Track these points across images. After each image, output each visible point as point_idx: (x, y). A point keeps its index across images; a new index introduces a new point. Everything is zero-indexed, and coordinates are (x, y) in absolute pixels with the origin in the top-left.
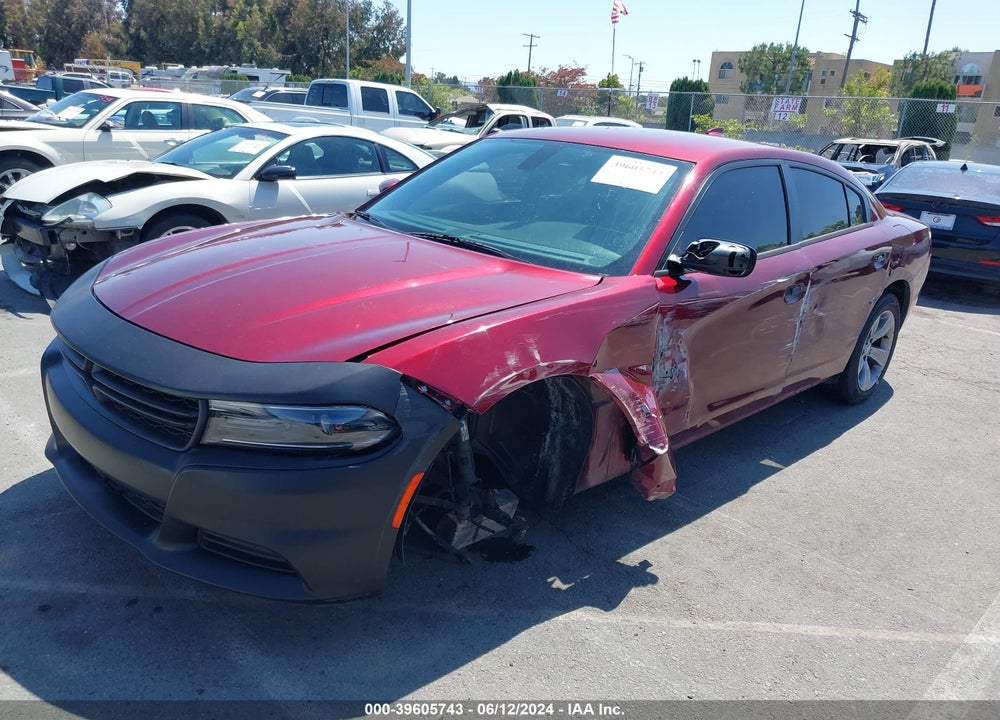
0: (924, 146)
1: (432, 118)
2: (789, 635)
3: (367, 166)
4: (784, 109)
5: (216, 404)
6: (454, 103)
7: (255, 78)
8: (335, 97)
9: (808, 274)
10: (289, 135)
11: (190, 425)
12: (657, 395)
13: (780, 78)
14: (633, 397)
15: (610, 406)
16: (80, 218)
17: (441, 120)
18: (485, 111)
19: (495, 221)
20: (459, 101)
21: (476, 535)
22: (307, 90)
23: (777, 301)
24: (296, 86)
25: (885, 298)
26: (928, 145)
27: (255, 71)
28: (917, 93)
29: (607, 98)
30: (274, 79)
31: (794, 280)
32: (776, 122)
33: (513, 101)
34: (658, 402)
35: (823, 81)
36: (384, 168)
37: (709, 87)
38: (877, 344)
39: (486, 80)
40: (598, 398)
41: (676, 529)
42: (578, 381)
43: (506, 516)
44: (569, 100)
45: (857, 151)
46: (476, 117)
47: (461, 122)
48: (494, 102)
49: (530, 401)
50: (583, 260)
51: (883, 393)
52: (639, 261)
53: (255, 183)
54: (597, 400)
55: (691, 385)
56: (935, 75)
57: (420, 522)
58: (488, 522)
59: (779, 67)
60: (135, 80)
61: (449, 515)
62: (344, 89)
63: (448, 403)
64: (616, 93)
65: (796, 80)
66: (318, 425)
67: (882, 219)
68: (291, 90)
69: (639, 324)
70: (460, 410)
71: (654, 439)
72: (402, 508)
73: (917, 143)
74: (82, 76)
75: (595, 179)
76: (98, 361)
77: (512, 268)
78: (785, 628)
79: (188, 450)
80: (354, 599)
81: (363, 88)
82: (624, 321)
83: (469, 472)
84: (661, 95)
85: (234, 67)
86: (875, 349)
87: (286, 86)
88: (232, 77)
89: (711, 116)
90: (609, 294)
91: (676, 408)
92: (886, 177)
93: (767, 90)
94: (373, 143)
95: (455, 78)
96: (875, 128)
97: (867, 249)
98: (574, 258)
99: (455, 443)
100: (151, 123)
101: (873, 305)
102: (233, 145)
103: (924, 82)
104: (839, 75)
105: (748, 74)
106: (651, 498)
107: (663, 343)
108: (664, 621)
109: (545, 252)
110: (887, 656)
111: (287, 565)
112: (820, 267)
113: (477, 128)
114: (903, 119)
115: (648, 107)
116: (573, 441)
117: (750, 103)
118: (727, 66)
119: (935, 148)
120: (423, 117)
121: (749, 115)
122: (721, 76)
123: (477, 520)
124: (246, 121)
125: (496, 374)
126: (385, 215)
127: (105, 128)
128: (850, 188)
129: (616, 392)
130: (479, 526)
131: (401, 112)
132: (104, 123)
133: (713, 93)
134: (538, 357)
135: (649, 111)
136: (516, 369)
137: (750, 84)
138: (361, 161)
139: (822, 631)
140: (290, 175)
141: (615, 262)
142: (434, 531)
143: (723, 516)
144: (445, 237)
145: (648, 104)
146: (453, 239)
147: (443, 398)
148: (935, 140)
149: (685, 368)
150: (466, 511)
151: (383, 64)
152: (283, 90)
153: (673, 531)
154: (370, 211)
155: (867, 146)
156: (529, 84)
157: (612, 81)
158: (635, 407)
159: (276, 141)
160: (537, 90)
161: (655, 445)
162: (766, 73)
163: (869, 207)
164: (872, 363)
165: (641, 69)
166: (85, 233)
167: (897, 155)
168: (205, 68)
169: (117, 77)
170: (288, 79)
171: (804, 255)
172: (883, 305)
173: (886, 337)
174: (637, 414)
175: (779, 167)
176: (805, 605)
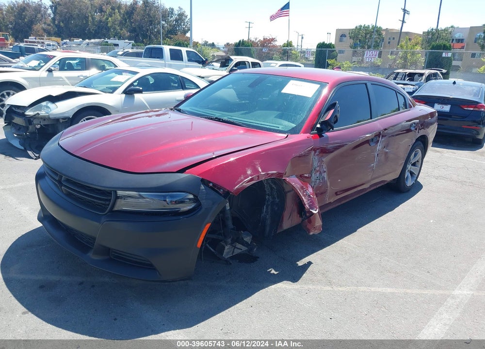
0: (437, 73)
1: (204, 63)
2: (374, 292)
3: (175, 87)
4: (371, 56)
5: (120, 193)
6: (213, 56)
7: (117, 45)
8: (157, 54)
9: (380, 133)
10: (139, 73)
11: (107, 203)
12: (313, 188)
13: (368, 42)
14: (302, 188)
15: (292, 193)
16: (43, 113)
17: (208, 64)
18: (229, 59)
19: (238, 111)
20: (215, 54)
21: (233, 252)
22: (144, 50)
23: (367, 145)
24: (137, 49)
25: (416, 143)
26: (438, 72)
27: (117, 41)
28: (433, 48)
29: (287, 53)
30: (126, 45)
31: (374, 135)
32: (367, 62)
33: (242, 55)
34: (313, 190)
35: (389, 43)
36: (183, 87)
37: (335, 46)
38: (414, 165)
39: (228, 44)
40: (287, 189)
41: (323, 248)
42: (278, 182)
43: (247, 243)
44: (268, 53)
45: (405, 76)
46: (225, 63)
47: (217, 65)
48: (233, 55)
49: (256, 191)
50: (279, 127)
51: (418, 187)
52: (303, 128)
53: (124, 95)
54: (287, 190)
55: (329, 184)
56: (443, 39)
57: (208, 246)
58: (239, 246)
59: (368, 36)
60: (59, 47)
61: (221, 243)
62: (161, 50)
63: (222, 190)
64: (290, 49)
65: (376, 42)
66: (165, 201)
67: (414, 107)
68: (135, 50)
69: (304, 156)
70: (227, 194)
71: (312, 207)
72: (202, 239)
73: (433, 71)
74: (33, 45)
75: (283, 91)
76: (65, 175)
77: (247, 131)
78: (373, 289)
79: (106, 214)
80: (180, 280)
81: (170, 49)
82: (298, 154)
83: (230, 223)
84: (312, 50)
85: (107, 40)
86: (413, 167)
87: (132, 49)
88: (106, 45)
89: (336, 60)
90: (290, 142)
91: (322, 194)
92: (419, 87)
93: (363, 47)
94: (178, 76)
95: (213, 43)
96: (414, 64)
97: (407, 121)
98: (275, 127)
99: (223, 211)
100: (71, 68)
101: (411, 146)
102: (113, 77)
103: (437, 42)
104: (397, 39)
105: (353, 39)
106: (311, 233)
107: (316, 164)
108: (319, 287)
109: (262, 124)
110: (418, 300)
111: (151, 265)
112: (385, 129)
113: (226, 68)
114: (426, 60)
115: (306, 56)
116: (276, 209)
117: (355, 53)
118: (343, 36)
119: (442, 74)
120: (199, 63)
121: (355, 59)
122: (341, 41)
123: (234, 245)
124: (116, 66)
125: (242, 178)
126: (188, 109)
127: (50, 71)
128: (399, 93)
129: (295, 186)
130: (235, 247)
131: (189, 60)
132: (50, 68)
133: (337, 49)
134: (260, 170)
135: (307, 58)
136: (251, 175)
137: (355, 44)
138: (172, 84)
139: (389, 290)
140: (140, 92)
141: (293, 128)
142: (215, 250)
143: (345, 243)
144: (216, 118)
145: (306, 55)
146: (220, 119)
147: (220, 189)
148: (442, 70)
149: (325, 175)
150: (229, 241)
151: (179, 37)
152: (131, 51)
153: (322, 249)
154: (181, 107)
155: (410, 73)
156: (249, 46)
157: (289, 44)
158: (304, 192)
159: (133, 75)
160: (253, 49)
161: (312, 209)
162: (362, 39)
163: (408, 102)
164: (412, 173)
165: (302, 38)
166: (44, 120)
167: (424, 77)
168: (93, 41)
169: (50, 45)
170: (133, 45)
171: (378, 124)
172: (415, 147)
173: (418, 161)
174: (304, 195)
175: (366, 84)
176: (382, 279)
